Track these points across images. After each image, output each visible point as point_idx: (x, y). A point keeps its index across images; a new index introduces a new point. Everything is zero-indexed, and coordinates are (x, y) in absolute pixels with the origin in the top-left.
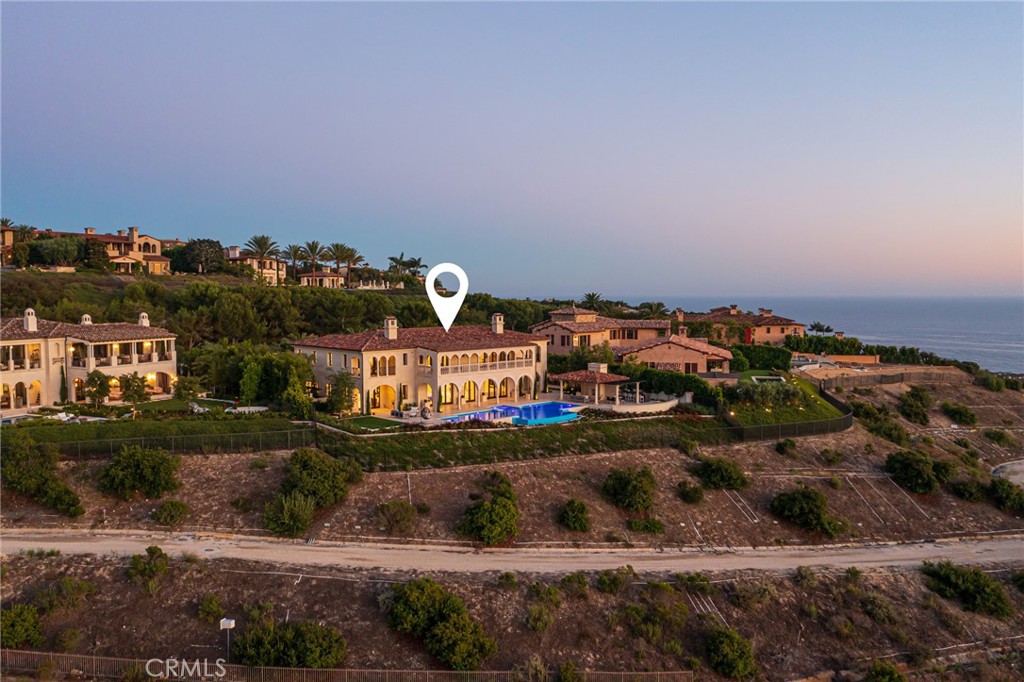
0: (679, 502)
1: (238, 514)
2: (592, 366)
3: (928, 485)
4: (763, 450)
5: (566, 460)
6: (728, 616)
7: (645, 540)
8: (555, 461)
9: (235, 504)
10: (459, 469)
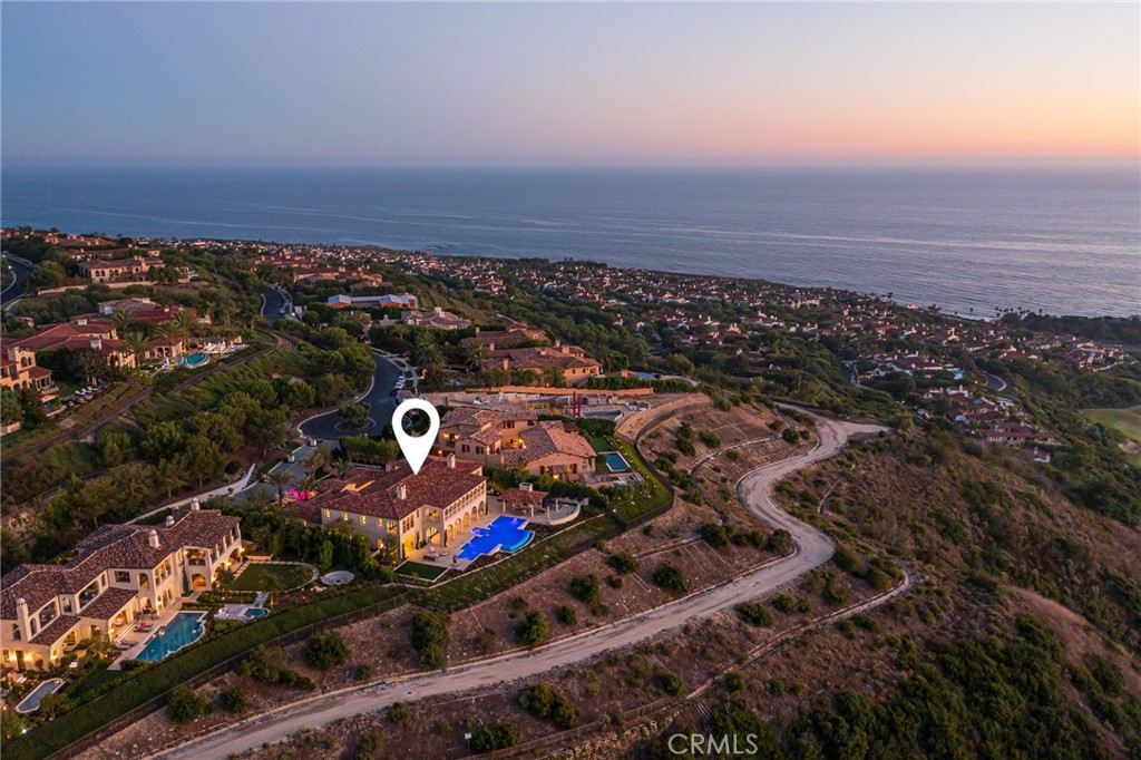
0: (610, 589)
1: (396, 662)
2: (522, 487)
3: (724, 543)
4: (637, 535)
5: (544, 574)
6: (664, 662)
7: (603, 620)
8: (539, 577)
9: (390, 655)
10: (495, 598)
